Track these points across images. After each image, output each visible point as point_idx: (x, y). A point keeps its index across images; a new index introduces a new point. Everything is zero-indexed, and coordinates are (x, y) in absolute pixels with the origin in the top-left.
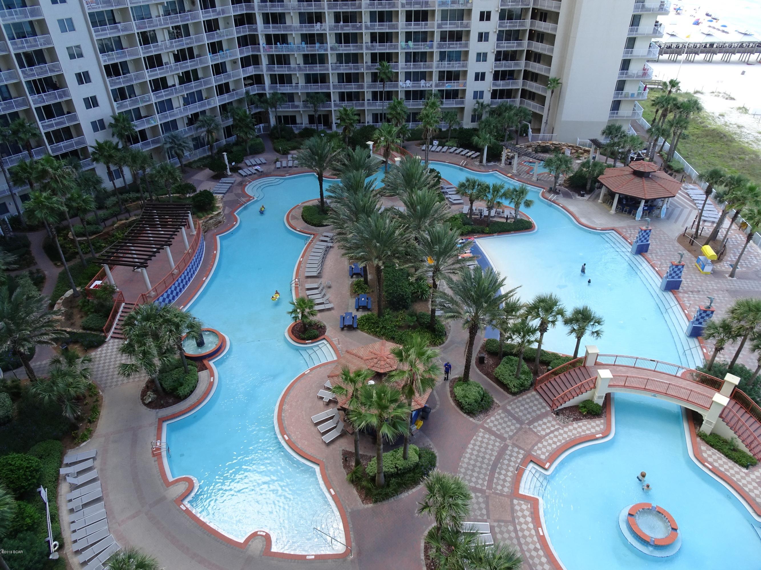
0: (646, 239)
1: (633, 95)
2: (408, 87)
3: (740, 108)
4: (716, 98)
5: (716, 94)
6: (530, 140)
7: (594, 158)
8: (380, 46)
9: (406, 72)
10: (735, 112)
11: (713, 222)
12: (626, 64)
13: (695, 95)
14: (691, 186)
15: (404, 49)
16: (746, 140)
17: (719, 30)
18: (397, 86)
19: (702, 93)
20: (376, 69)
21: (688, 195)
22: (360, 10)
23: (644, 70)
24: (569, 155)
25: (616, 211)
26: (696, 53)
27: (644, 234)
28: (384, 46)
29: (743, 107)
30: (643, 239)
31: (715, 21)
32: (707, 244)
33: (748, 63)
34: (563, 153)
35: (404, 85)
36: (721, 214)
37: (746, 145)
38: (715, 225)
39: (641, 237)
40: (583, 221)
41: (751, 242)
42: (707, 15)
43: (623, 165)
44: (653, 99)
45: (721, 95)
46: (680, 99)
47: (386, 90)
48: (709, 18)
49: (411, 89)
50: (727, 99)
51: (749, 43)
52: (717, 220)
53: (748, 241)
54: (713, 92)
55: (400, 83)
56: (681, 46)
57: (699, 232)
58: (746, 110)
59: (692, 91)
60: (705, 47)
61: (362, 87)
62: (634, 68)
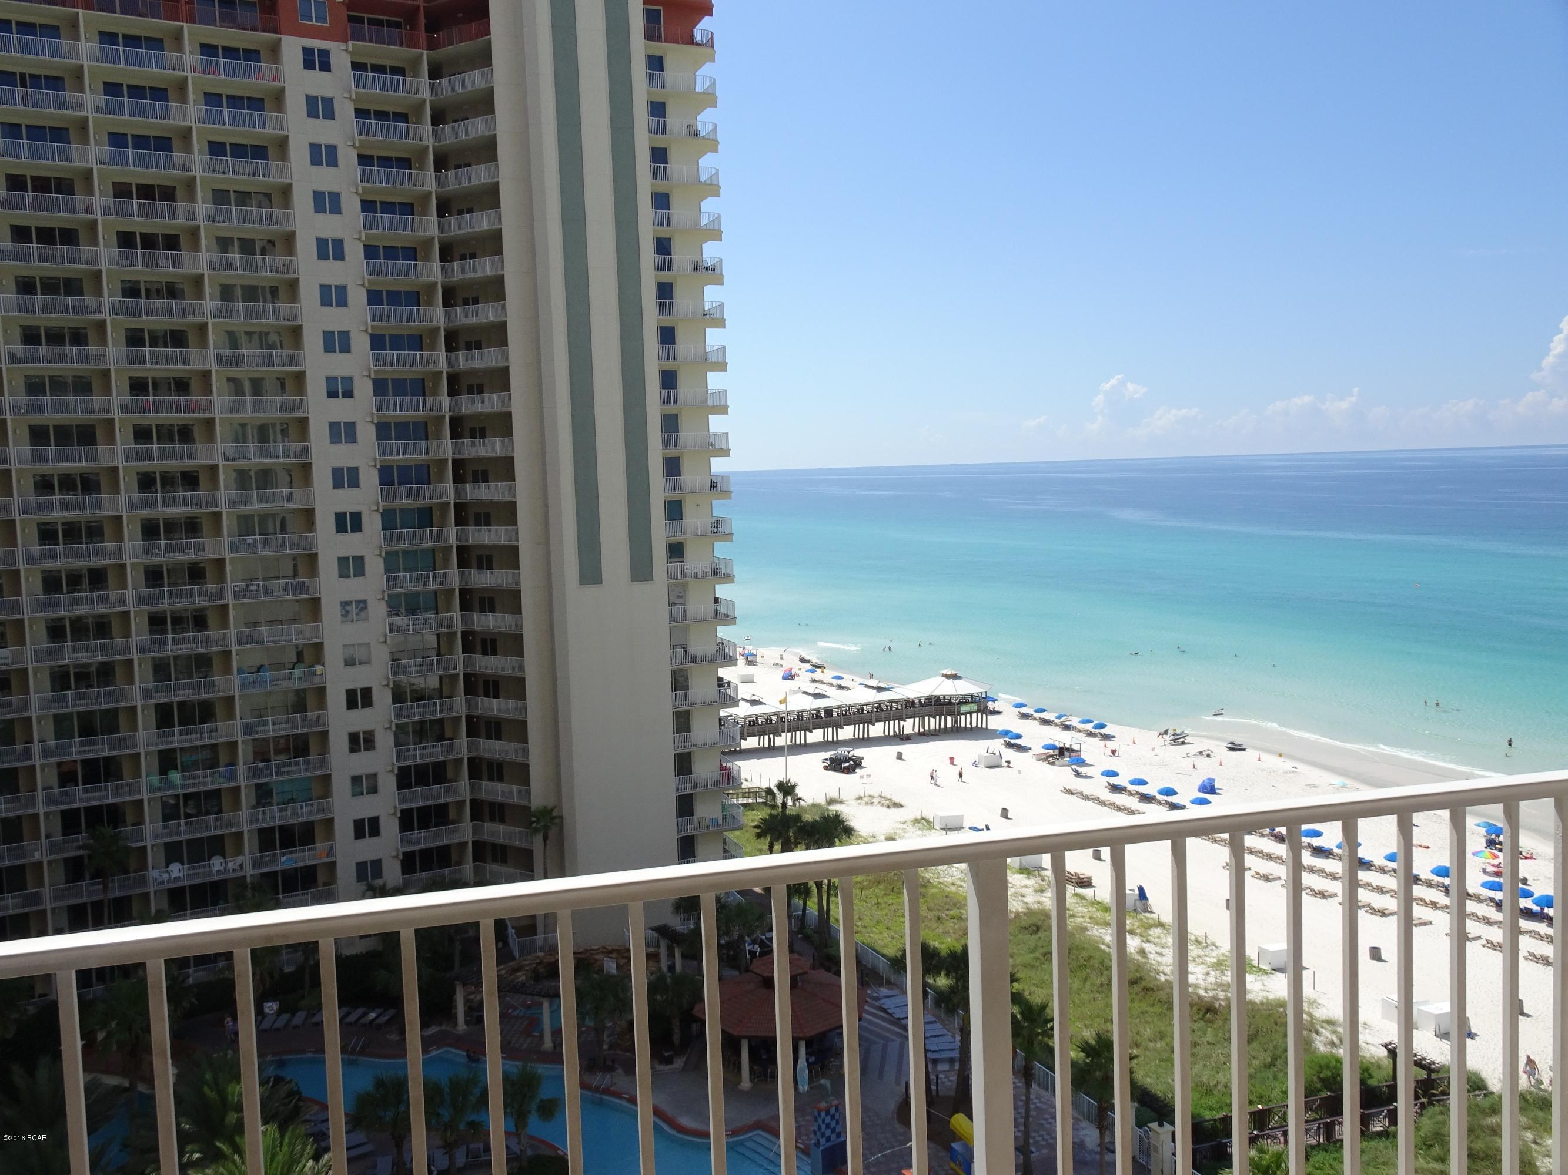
0: (833, 1130)
1: (714, 821)
2: (177, 879)
3: (916, 821)
4: (869, 807)
5: (866, 799)
6: (516, 953)
7: (671, 968)
8: (85, 791)
9: (166, 845)
10: (909, 827)
11: (951, 1061)
12: (684, 764)
13: (831, 808)
14: (884, 991)
15: (158, 789)
16: (950, 880)
17: (831, 685)
18: (143, 881)
19: (841, 802)
20: (80, 848)
21: (885, 1011)
22: (24, 715)
23: (722, 769)
24: (614, 971)
25: (751, 1080)
26: (807, 729)
27: (828, 1119)
28: (100, 789)
29: (923, 818)
30: (828, 1133)
31: (819, 670)
32: (957, 1112)
33: (902, 738)
34: (601, 969)
35: (165, 876)
36: (958, 1038)
37: (953, 889)
38: (957, 1066)
39: (823, 1127)
40: (685, 1121)
41: (1034, 1086)
42: (803, 660)
43: (738, 973)
44: (755, 823)
45: (876, 800)
46: (807, 817)
47: (111, 895)
48: (808, 666)
49: (186, 883)
50: (888, 807)
51: (891, 702)
52: (956, 1054)
53: (1028, 1085)
54: (860, 798)
55: (153, 874)
56: (774, 718)
57: (934, 1087)
58: (928, 822)
59: (822, 801)
60: (818, 716)
61: (36, 899)
62: (704, 769)
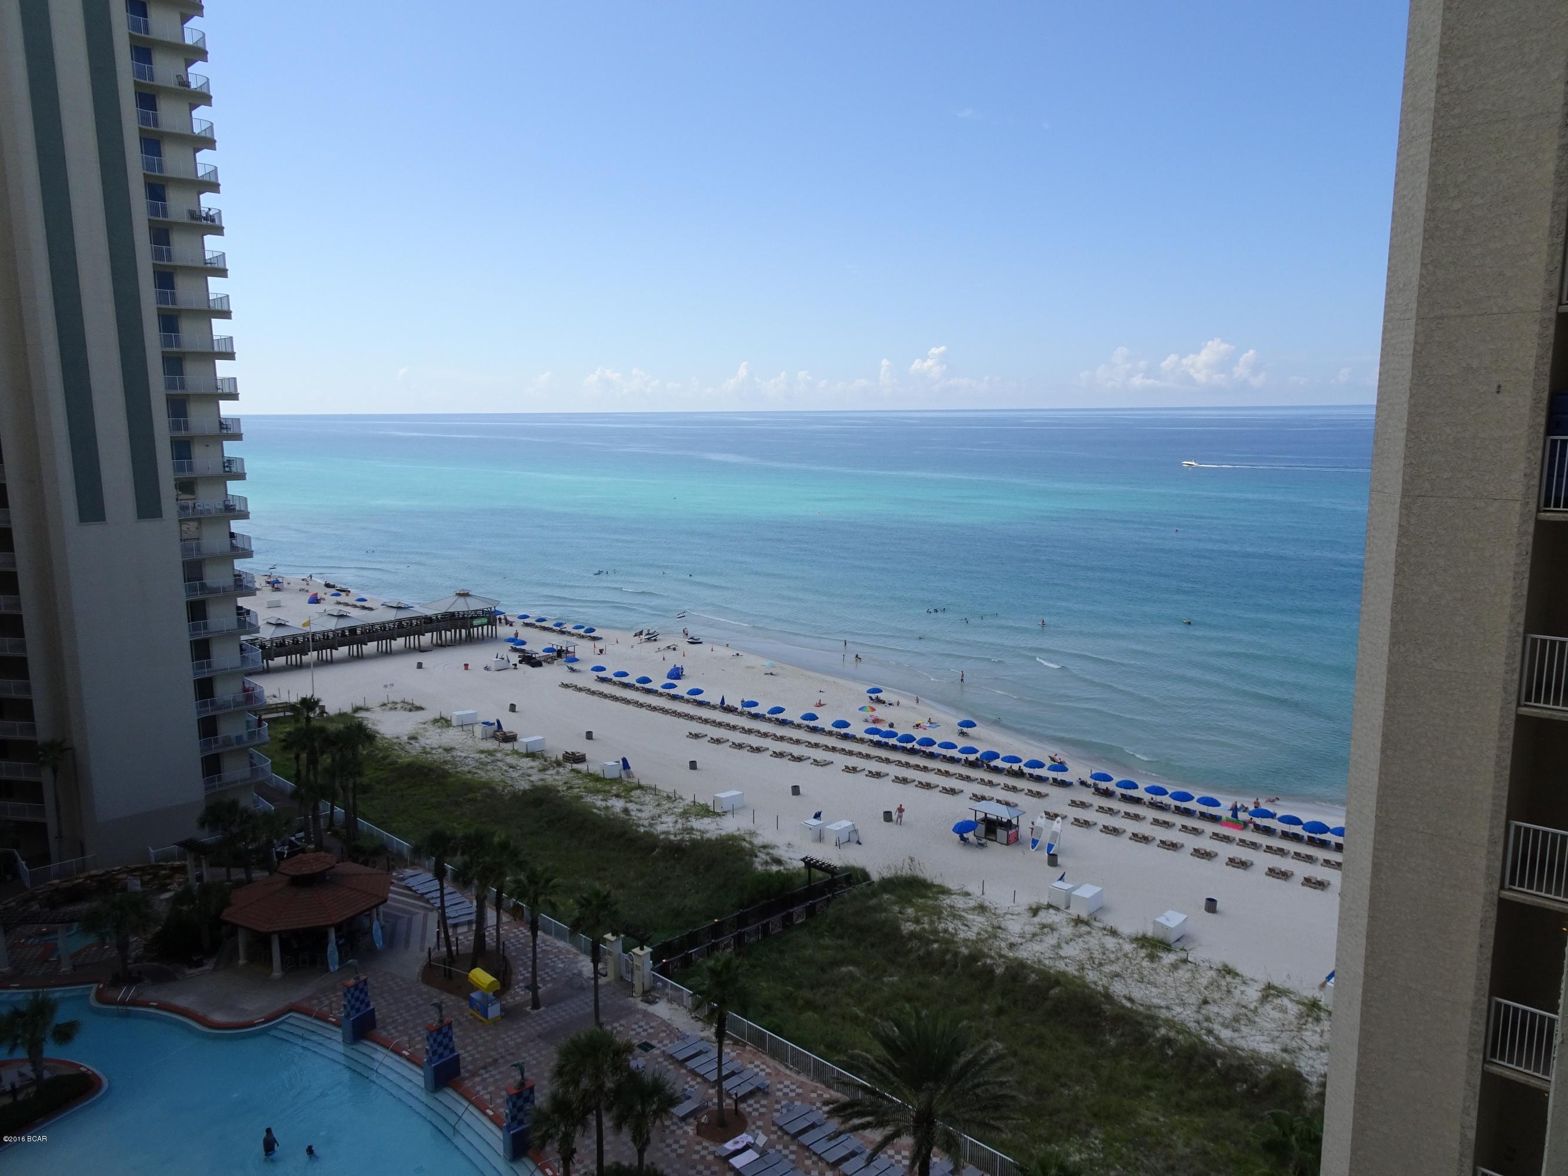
0: (362, 1002)
1: (239, 739)
3: (435, 721)
4: (392, 712)
5: (390, 706)
6: (28, 884)
7: (200, 878)
10: (430, 727)
11: (470, 923)
12: (204, 688)
13: (357, 715)
14: (409, 872)
16: (466, 769)
17: (355, 606)
19: (367, 710)
21: (409, 889)
23: (245, 690)
24: (139, 888)
25: (283, 969)
26: (334, 647)
27: (357, 993)
29: (442, 718)
30: (357, 1005)
31: (343, 594)
32: (474, 966)
33: (421, 650)
34: (124, 889)
36: (475, 903)
37: (469, 776)
38: (474, 927)
39: (353, 1001)
40: (218, 1017)
41: (539, 933)
42: (328, 585)
43: (267, 874)
44: (282, 736)
45: (399, 706)
46: (332, 727)
48: (333, 591)
50: (410, 710)
51: (411, 619)
52: (473, 917)
53: (535, 936)
54: (384, 705)
56: (301, 639)
57: (454, 948)
58: (447, 721)
59: (348, 709)
60: (343, 635)
62: (226, 691)
